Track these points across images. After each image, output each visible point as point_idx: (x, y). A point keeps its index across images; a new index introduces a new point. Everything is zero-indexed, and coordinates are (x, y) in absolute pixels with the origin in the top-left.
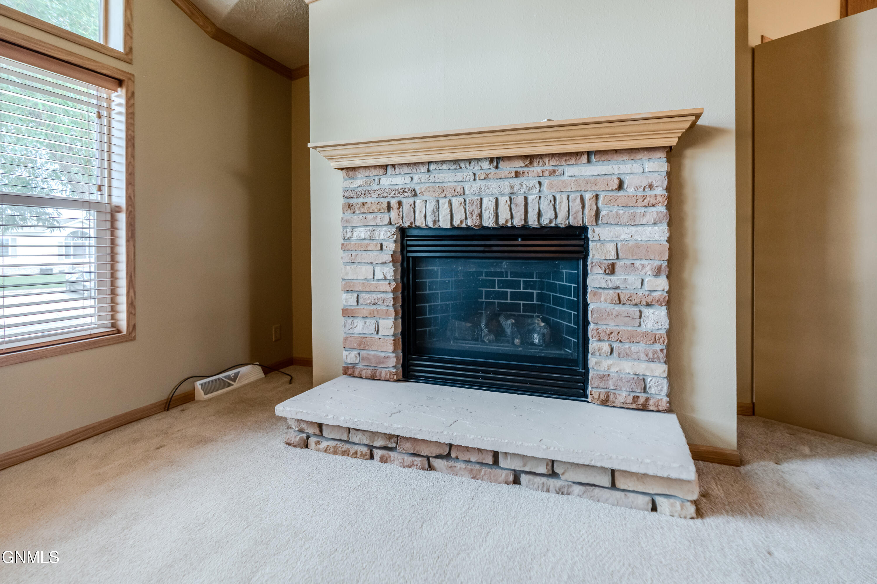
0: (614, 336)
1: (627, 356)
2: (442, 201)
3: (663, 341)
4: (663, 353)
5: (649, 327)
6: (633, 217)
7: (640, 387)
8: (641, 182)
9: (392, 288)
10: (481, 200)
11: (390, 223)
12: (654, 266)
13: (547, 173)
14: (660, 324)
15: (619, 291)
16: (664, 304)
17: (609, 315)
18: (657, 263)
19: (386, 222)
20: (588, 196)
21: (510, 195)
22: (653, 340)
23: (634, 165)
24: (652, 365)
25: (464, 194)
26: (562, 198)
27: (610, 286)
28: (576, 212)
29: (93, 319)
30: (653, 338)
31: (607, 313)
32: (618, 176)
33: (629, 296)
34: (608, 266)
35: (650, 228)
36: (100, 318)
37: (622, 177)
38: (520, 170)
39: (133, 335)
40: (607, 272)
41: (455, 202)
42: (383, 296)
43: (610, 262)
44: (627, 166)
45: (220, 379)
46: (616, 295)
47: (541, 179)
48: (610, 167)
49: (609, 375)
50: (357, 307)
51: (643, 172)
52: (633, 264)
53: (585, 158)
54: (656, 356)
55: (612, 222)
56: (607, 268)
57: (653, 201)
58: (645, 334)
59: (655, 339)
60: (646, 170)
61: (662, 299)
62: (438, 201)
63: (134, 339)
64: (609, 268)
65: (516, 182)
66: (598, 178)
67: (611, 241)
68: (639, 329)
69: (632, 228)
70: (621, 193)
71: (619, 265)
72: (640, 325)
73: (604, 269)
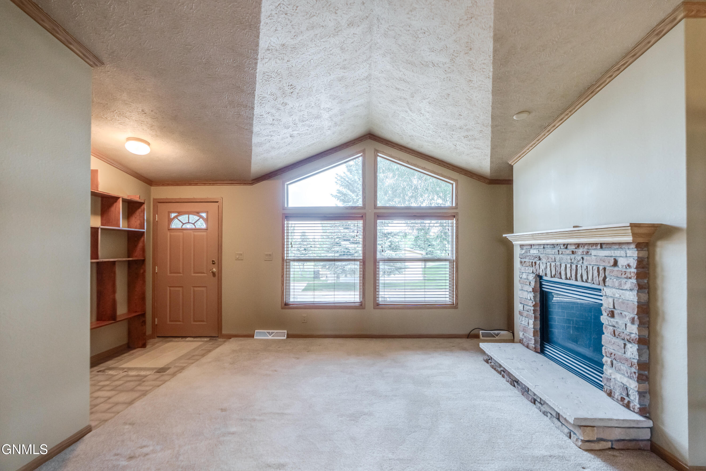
0: (613, 357)
1: (619, 371)
2: (548, 264)
3: (636, 367)
4: (635, 375)
5: (629, 355)
6: (620, 285)
7: (625, 392)
8: (624, 263)
9: (533, 304)
10: (561, 264)
11: (533, 272)
12: (630, 317)
13: (585, 253)
14: (634, 355)
15: (616, 329)
16: (636, 343)
17: (610, 342)
18: (632, 316)
19: (531, 272)
20: (601, 268)
21: (571, 264)
22: (630, 365)
23: (622, 251)
24: (631, 381)
25: (555, 261)
26: (590, 268)
27: (610, 324)
28: (596, 277)
29: (448, 299)
30: (630, 363)
31: (609, 341)
32: (615, 258)
33: (619, 333)
34: (609, 312)
35: (628, 292)
36: (450, 299)
37: (617, 258)
38: (574, 250)
39: (457, 307)
40: (609, 316)
41: (553, 264)
42: (530, 308)
43: (610, 310)
44: (618, 251)
45: (490, 333)
46: (613, 330)
47: (584, 256)
48: (610, 252)
49: (610, 379)
50: (523, 311)
51: (626, 256)
52: (621, 313)
53: (599, 247)
54: (631, 375)
55: (611, 286)
56: (609, 313)
57: (629, 276)
58: (627, 360)
59: (632, 364)
60: (628, 255)
61: (634, 339)
62: (546, 263)
63: (457, 308)
64: (610, 313)
65: (573, 256)
66: (606, 258)
67: (611, 297)
68: (624, 355)
69: (621, 291)
70: (616, 269)
71: (616, 312)
72: (625, 353)
73: (607, 313)
